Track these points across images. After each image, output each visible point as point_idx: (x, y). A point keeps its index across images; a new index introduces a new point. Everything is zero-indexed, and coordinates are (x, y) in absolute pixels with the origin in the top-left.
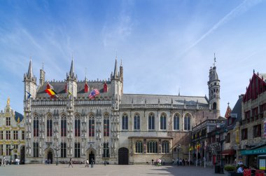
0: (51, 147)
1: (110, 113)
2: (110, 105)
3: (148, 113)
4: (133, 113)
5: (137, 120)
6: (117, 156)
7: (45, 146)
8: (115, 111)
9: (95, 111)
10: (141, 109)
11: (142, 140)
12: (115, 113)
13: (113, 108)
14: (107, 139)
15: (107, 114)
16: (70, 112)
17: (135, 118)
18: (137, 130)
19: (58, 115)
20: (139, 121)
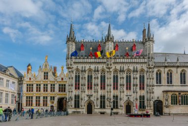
0: (92, 99)
1: (146, 69)
2: (145, 63)
3: (180, 70)
4: (167, 70)
5: (170, 76)
6: (152, 108)
7: (86, 98)
8: (150, 68)
9: (131, 68)
10: (173, 66)
11: (177, 93)
12: (151, 70)
13: (149, 65)
14: (143, 93)
15: (142, 70)
16: (109, 68)
17: (168, 74)
18: (170, 84)
19: (98, 71)
20: (171, 76)
